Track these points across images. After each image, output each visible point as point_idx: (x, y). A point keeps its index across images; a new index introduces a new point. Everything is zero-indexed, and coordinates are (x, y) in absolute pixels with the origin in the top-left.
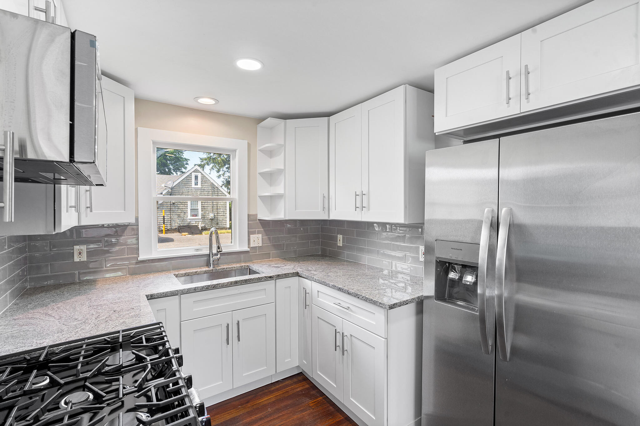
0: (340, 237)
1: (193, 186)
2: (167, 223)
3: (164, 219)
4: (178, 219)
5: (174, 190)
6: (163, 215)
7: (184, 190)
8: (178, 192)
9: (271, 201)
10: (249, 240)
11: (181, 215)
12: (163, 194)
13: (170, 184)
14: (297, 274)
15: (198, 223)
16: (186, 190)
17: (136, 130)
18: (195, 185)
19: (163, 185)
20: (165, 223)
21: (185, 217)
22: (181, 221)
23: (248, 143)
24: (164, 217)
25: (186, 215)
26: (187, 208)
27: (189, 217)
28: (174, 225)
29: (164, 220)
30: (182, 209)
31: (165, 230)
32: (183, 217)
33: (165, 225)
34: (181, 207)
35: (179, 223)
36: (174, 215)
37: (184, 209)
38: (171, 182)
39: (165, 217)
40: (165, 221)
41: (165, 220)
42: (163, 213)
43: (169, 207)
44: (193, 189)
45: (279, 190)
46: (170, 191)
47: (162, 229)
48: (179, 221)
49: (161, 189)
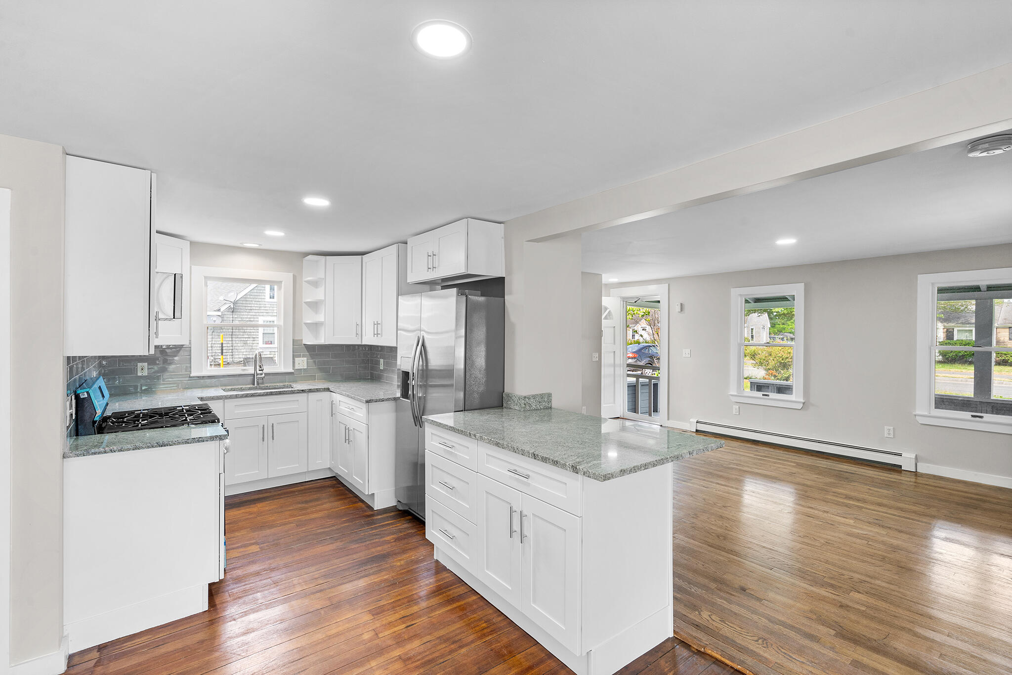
0: (382, 361)
1: (267, 299)
2: (226, 354)
3: (222, 347)
4: (243, 348)
5: (238, 305)
6: (221, 342)
7: (253, 305)
8: (244, 308)
9: (315, 327)
10: (294, 363)
11: (248, 342)
12: (221, 311)
13: (232, 297)
14: (328, 390)
15: (273, 353)
16: (256, 305)
17: (191, 267)
18: (271, 298)
19: (221, 298)
20: (224, 354)
21: (255, 345)
22: (248, 350)
23: (293, 275)
24: (222, 344)
25: (256, 342)
26: (258, 332)
27: (261, 345)
28: (237, 356)
29: (222, 350)
30: (250, 334)
31: (225, 363)
32: (251, 345)
33: (224, 357)
34: (248, 331)
35: (245, 353)
36: (237, 342)
37: (252, 334)
38: (233, 293)
39: (224, 345)
40: (224, 351)
41: (224, 348)
42: (221, 338)
43: (230, 331)
44: (267, 303)
45: (320, 318)
46: (232, 307)
47: (220, 362)
48: (244, 350)
49: (219, 304)
